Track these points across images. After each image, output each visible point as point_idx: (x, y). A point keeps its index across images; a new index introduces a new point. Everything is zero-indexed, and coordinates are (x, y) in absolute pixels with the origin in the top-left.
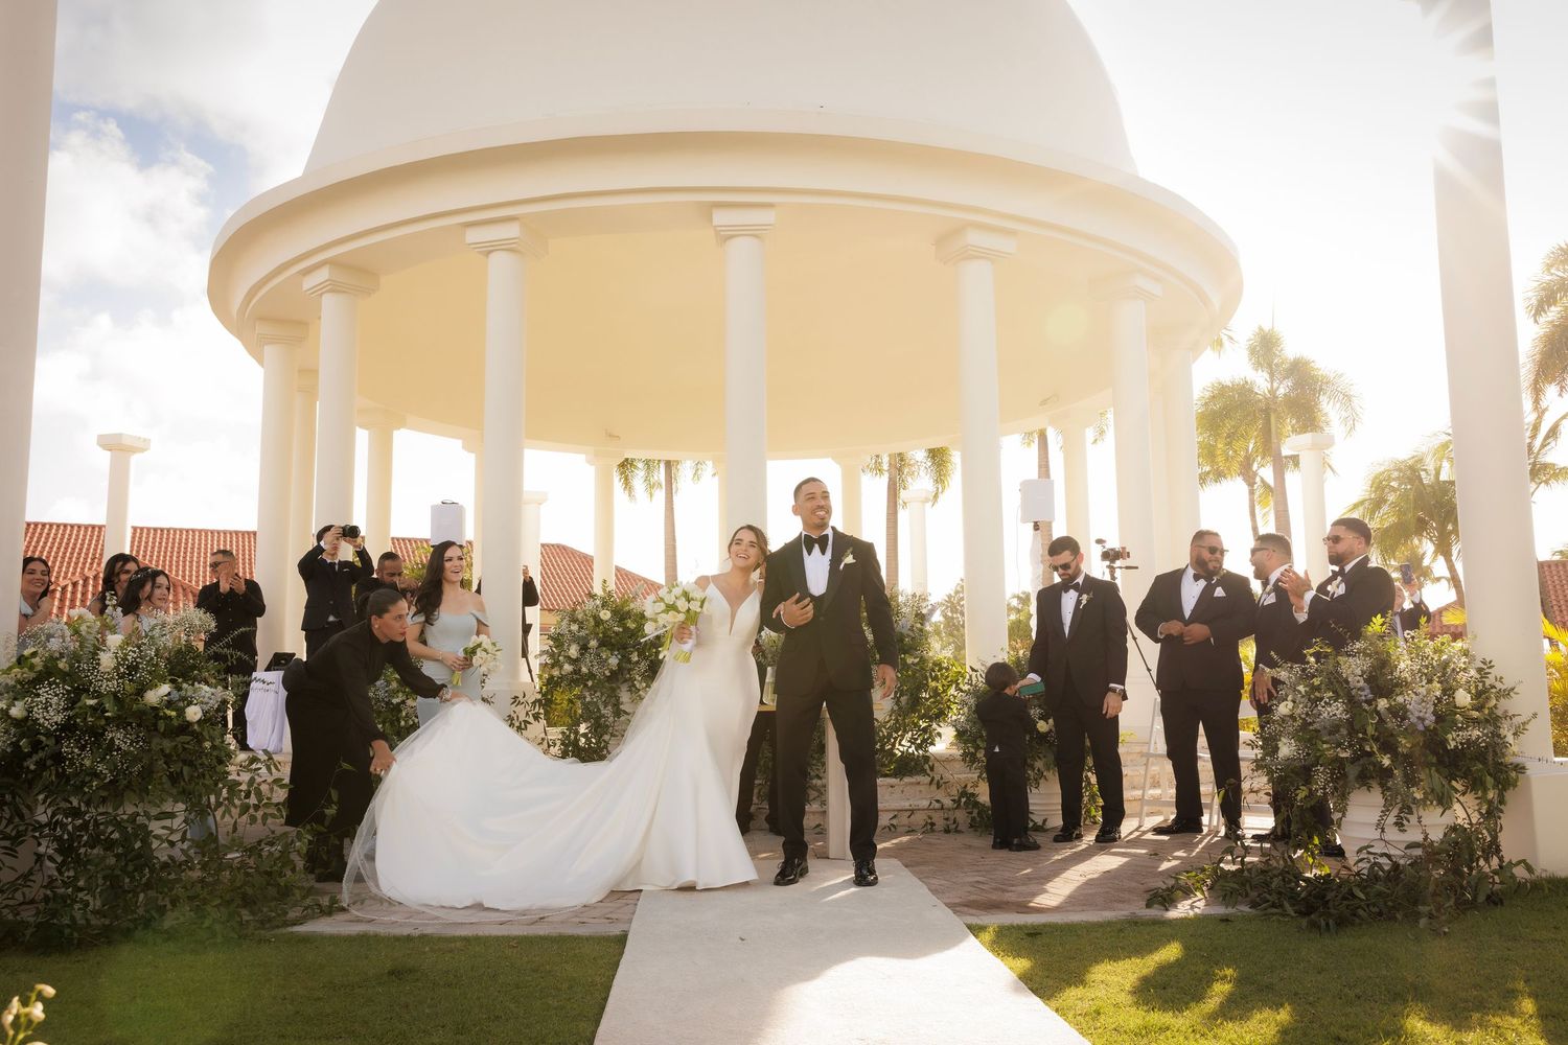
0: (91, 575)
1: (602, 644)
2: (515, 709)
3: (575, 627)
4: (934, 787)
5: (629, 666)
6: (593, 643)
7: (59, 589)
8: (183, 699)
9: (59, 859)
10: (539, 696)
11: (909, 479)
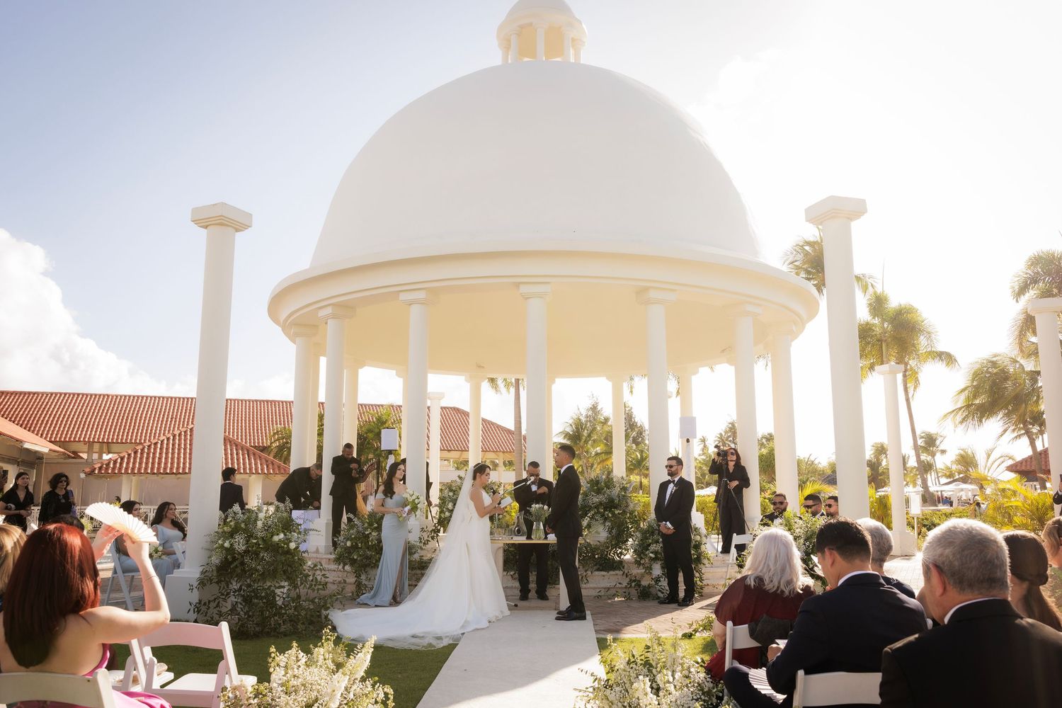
0: (177, 432)
4: (624, 577)
7: (160, 442)
8: (287, 539)
9: (244, 604)
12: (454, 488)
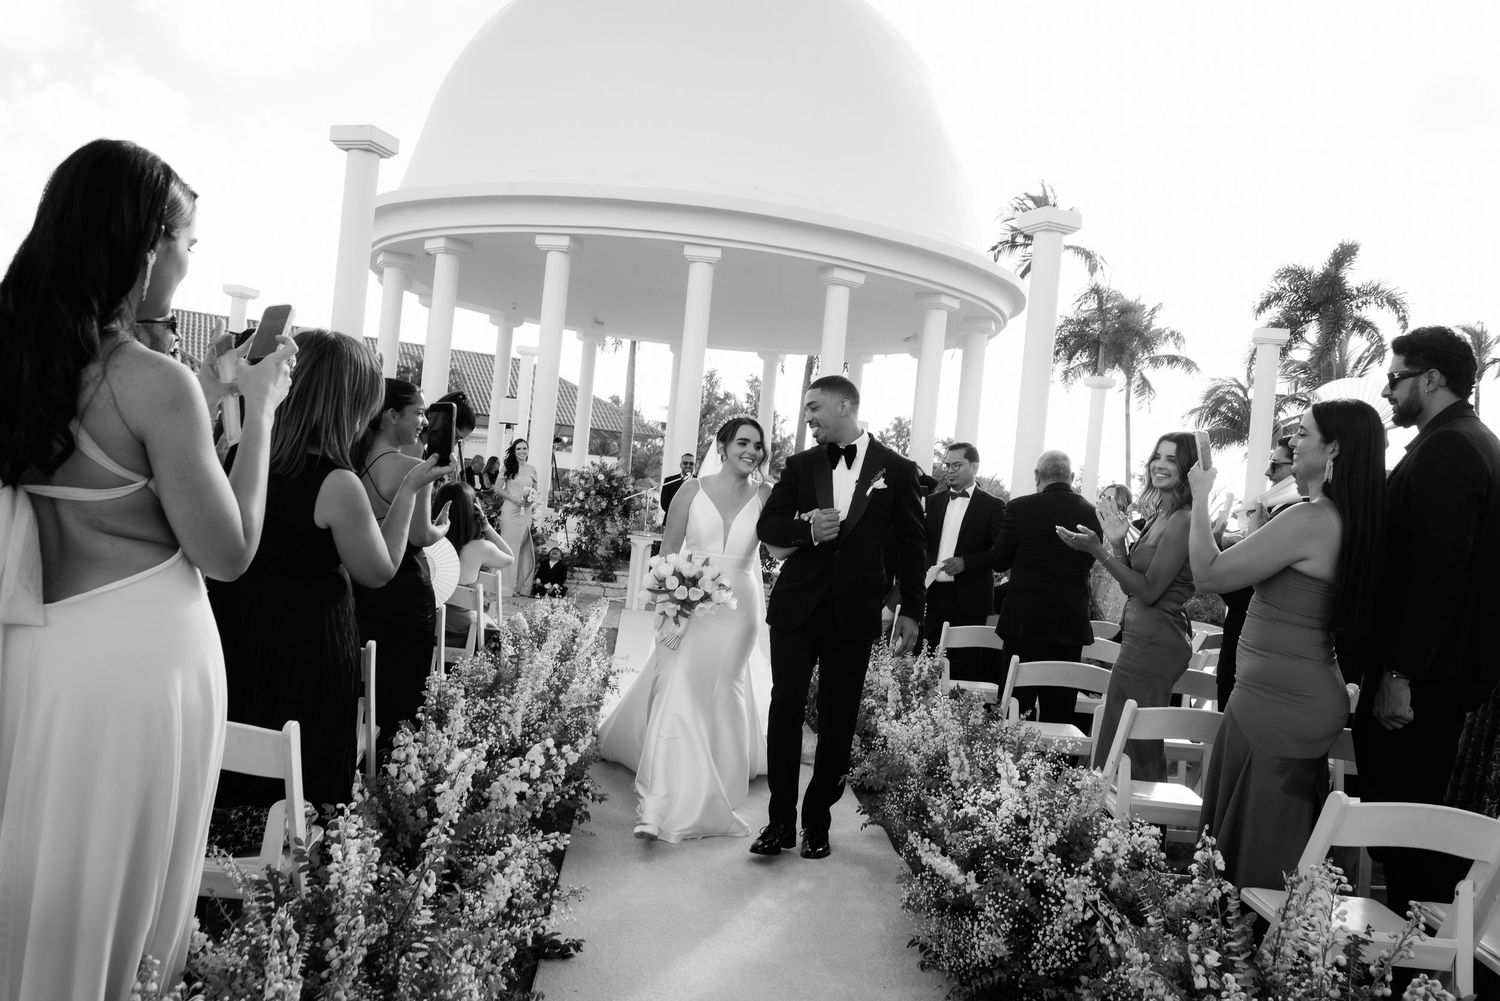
1: (598, 493)
3: (583, 482)
6: (593, 492)
12: (586, 476)
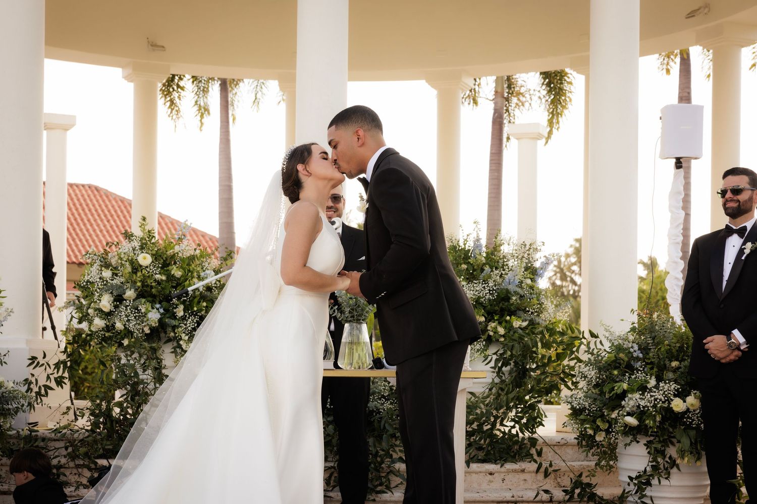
1: (141, 295)
2: (34, 372)
3: (107, 274)
4: (541, 476)
5: (174, 323)
6: (130, 294)
10: (63, 357)
11: (517, 112)
